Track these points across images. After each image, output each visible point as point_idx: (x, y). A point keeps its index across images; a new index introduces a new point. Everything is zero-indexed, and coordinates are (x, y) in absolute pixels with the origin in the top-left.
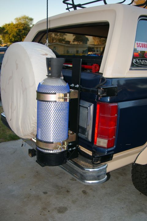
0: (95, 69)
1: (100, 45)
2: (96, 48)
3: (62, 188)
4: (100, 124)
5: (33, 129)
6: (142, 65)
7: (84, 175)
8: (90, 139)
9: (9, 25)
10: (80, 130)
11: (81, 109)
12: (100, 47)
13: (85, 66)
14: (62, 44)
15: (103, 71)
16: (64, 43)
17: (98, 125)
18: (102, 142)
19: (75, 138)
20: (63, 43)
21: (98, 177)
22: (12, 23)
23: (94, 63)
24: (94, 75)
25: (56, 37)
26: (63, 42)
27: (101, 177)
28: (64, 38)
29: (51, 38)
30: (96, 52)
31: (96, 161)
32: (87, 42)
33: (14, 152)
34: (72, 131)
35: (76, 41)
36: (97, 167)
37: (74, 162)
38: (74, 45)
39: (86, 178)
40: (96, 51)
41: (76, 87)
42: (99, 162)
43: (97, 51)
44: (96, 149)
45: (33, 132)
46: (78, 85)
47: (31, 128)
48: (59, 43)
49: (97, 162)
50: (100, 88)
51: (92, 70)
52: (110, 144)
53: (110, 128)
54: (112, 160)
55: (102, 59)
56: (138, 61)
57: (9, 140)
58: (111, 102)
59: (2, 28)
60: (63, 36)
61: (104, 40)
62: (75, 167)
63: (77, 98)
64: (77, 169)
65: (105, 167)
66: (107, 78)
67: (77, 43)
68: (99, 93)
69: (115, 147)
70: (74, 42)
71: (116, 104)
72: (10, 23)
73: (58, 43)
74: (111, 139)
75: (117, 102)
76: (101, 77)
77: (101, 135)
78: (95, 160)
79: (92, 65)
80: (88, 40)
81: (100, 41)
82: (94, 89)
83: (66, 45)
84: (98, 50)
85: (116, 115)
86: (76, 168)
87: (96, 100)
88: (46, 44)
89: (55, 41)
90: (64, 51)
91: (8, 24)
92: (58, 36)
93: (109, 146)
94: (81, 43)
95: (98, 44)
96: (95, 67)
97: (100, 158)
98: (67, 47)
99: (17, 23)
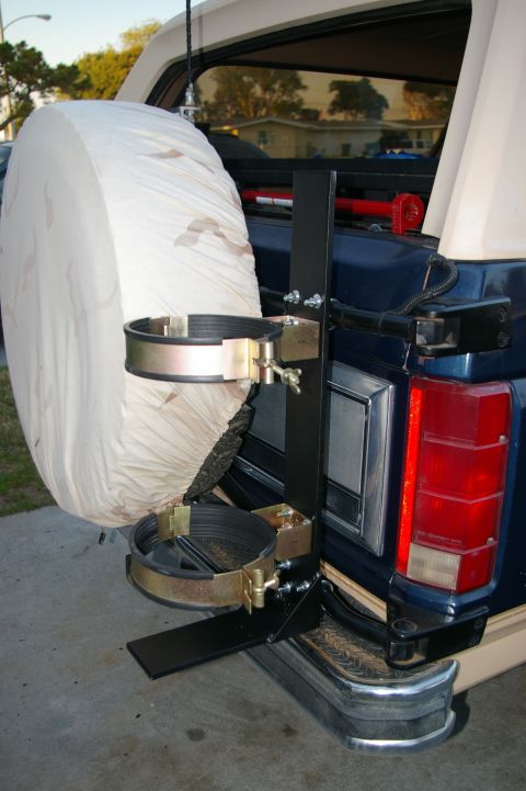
0: (403, 218)
1: (430, 122)
2: (415, 134)
3: (265, 713)
4: (423, 480)
5: (121, 493)
7: (349, 713)
8: (377, 543)
9: (99, 57)
10: (331, 500)
11: (337, 402)
12: (431, 131)
13: (357, 205)
14: (288, 122)
15: (441, 225)
16: (297, 117)
17: (416, 486)
18: (434, 566)
19: (309, 540)
20: (293, 119)
21: (413, 727)
22: (111, 51)
23: (401, 192)
24: (399, 248)
25: (268, 97)
26: (293, 114)
27: (426, 725)
28: (296, 100)
29: (251, 100)
30: (415, 150)
31: (404, 653)
32: (381, 112)
33: (87, 548)
34: (294, 508)
35: (341, 111)
36: (410, 679)
37: (303, 644)
38: (334, 123)
39: (358, 728)
40: (415, 144)
41: (308, 306)
42: (417, 658)
43: (420, 145)
44: (404, 595)
45: (123, 507)
46: (317, 296)
47: (110, 489)
48: (277, 120)
49: (409, 656)
50: (424, 313)
51: (391, 220)
52: (473, 574)
53: (471, 503)
54: (478, 643)
55: (434, 173)
58: (478, 377)
59: (68, 68)
60: (292, 91)
61: (445, 103)
62: (308, 670)
63: (316, 356)
64: (318, 682)
65: (447, 675)
66: (458, 262)
67: (346, 117)
68: (420, 340)
69: (493, 584)
70: (331, 112)
71: (504, 388)
72: (102, 50)
73: (274, 118)
74: (474, 551)
75: (508, 376)
76: (431, 258)
77: (427, 531)
78: (398, 650)
79: (391, 198)
80: (387, 106)
81: (431, 108)
82: (397, 316)
83: (306, 125)
84: (423, 140)
85: (502, 437)
86: (312, 674)
87: (404, 367)
88: (182, 108)
89: (264, 112)
90: (297, 148)
91: (95, 55)
92: (274, 91)
93: (465, 583)
94: (360, 117)
95: (424, 118)
96: (406, 210)
97: (426, 640)
98: (309, 131)
99: (129, 48)
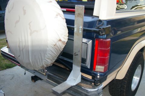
4: (98, 55)
6: (120, 8)
8: (89, 67)
33: (13, 78)
36: (98, 87)
53: (106, 58)
55: (94, 5)
56: (119, 6)
57: (6, 69)
65: (102, 86)
68: (100, 33)
69: (108, 70)
77: (99, 63)
78: (96, 83)
85: (109, 47)
